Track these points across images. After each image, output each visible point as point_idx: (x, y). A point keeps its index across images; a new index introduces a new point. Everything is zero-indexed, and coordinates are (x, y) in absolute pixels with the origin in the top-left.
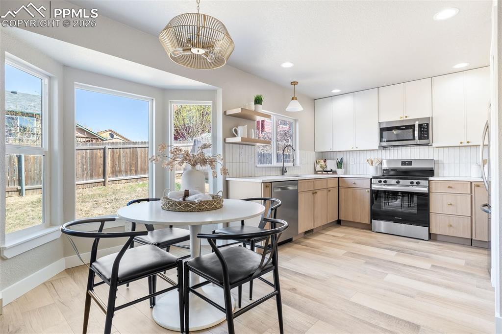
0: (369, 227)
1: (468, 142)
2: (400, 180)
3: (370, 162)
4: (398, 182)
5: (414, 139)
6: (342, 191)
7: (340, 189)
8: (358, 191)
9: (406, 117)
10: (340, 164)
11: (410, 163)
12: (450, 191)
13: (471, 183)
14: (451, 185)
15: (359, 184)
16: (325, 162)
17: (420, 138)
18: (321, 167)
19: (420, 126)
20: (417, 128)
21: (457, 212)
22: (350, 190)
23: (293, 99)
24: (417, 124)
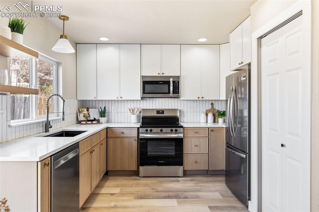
0: (136, 173)
1: (203, 98)
2: (163, 129)
3: (132, 111)
4: (161, 131)
5: (169, 93)
6: (111, 141)
7: (108, 140)
8: (126, 140)
9: (163, 74)
10: (103, 114)
11: (163, 112)
12: (197, 135)
13: (209, 128)
14: (197, 131)
15: (127, 133)
16: (88, 111)
17: (173, 93)
18: (84, 116)
19: (174, 82)
20: (172, 84)
21: (200, 151)
22: (118, 140)
23: (61, 37)
24: (171, 80)
